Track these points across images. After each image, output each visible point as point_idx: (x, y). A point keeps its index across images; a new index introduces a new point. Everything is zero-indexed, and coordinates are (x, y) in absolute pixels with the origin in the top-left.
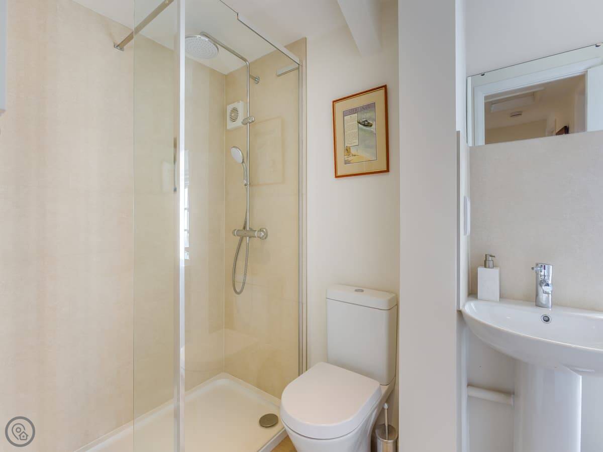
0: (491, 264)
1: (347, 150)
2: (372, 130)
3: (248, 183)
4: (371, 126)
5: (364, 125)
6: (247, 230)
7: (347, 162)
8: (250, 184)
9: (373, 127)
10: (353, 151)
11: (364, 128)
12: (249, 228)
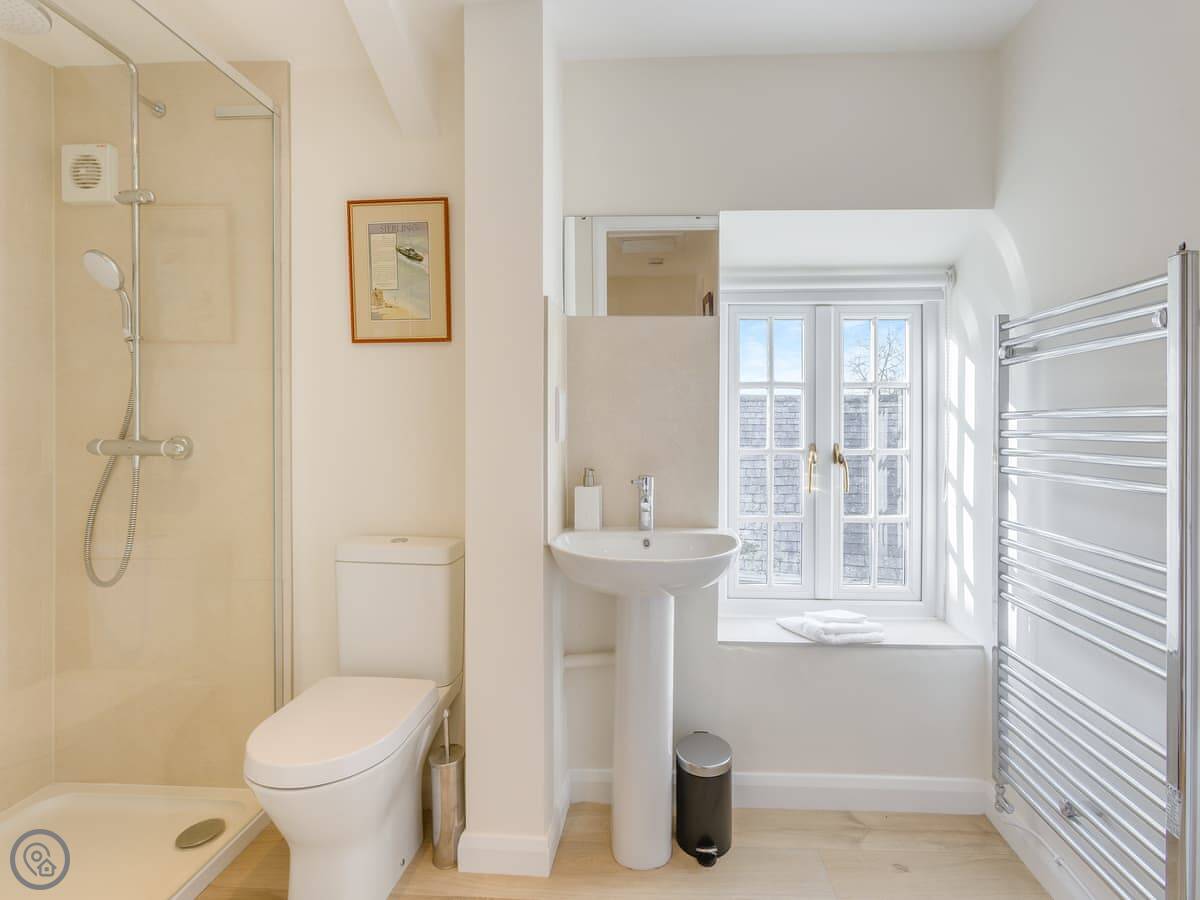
0: (591, 482)
1: (377, 296)
2: (423, 267)
3: (138, 337)
4: (420, 260)
5: (409, 257)
6: (133, 441)
7: (375, 317)
8: (141, 339)
9: (423, 262)
10: (387, 298)
11: (409, 261)
12: (140, 437)
